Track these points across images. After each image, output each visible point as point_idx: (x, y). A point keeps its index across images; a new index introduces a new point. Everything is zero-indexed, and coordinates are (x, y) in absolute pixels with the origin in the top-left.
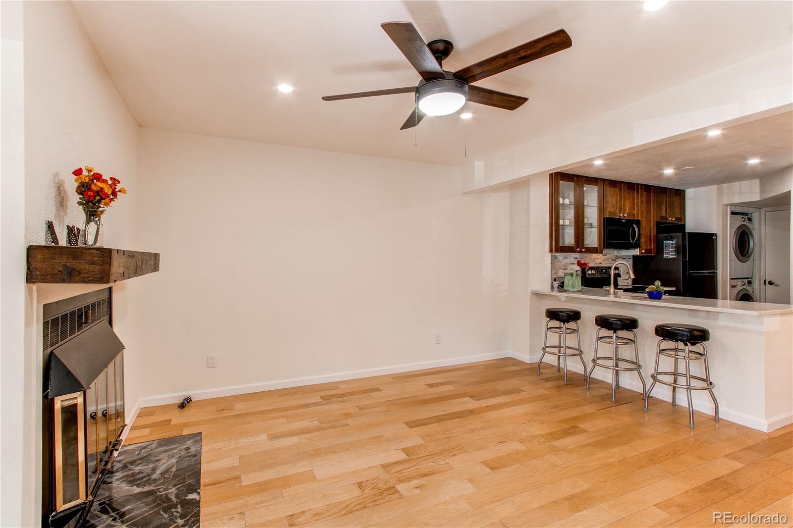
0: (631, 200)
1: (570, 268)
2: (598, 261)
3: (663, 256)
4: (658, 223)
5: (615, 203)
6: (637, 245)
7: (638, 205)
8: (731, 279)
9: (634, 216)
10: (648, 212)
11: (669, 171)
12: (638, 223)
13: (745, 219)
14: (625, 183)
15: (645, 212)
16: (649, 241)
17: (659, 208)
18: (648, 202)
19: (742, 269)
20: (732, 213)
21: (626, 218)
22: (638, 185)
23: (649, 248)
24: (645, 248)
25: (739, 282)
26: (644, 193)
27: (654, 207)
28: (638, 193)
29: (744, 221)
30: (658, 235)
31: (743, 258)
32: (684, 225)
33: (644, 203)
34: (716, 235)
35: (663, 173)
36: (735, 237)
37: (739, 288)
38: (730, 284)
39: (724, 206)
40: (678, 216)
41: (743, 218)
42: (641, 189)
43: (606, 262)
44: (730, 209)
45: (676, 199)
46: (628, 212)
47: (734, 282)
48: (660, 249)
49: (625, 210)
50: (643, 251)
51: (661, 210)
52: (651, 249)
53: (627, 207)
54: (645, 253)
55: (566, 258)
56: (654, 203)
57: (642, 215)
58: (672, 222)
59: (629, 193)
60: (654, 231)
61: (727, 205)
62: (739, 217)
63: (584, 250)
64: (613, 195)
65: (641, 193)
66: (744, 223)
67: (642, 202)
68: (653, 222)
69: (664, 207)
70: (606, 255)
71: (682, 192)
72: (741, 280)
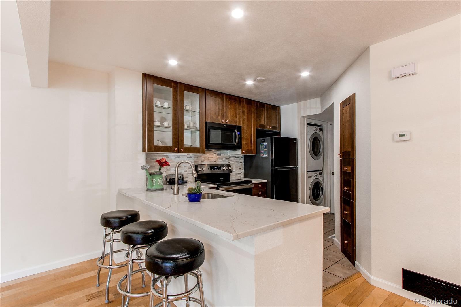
0: (233, 110)
1: (183, 166)
2: (213, 160)
3: (260, 156)
4: (257, 131)
5: (217, 111)
6: (238, 147)
7: (239, 114)
8: (308, 172)
9: (236, 122)
10: (249, 120)
11: (250, 83)
12: (239, 128)
13: (317, 129)
14: (227, 95)
15: (246, 120)
16: (250, 143)
17: (258, 117)
18: (249, 113)
19: (316, 164)
20: (308, 124)
21: (229, 124)
22: (239, 98)
23: (250, 149)
24: (246, 149)
25: (313, 174)
26: (245, 105)
27: (254, 117)
28: (239, 104)
29: (316, 130)
30: (257, 139)
31: (315, 156)
32: (280, 132)
33: (246, 114)
34: (296, 139)
35: (245, 84)
36: (310, 141)
37: (313, 178)
38: (307, 176)
39: (302, 118)
40: (275, 125)
41: (315, 128)
42: (243, 101)
43: (220, 160)
44: (306, 120)
45: (273, 113)
46: (230, 119)
47: (310, 174)
48: (258, 150)
49: (227, 117)
50: (244, 151)
51: (260, 120)
52: (251, 150)
53: (230, 115)
54: (246, 153)
55: (179, 157)
56: (254, 113)
57: (243, 123)
58: (269, 129)
59: (231, 104)
60: (254, 136)
61: (304, 117)
62: (313, 127)
63: (182, 150)
64: (215, 104)
65: (243, 104)
66: (317, 132)
67: (243, 112)
68: (254, 129)
69: (263, 117)
70: (220, 155)
71: (276, 107)
72: (315, 172)
